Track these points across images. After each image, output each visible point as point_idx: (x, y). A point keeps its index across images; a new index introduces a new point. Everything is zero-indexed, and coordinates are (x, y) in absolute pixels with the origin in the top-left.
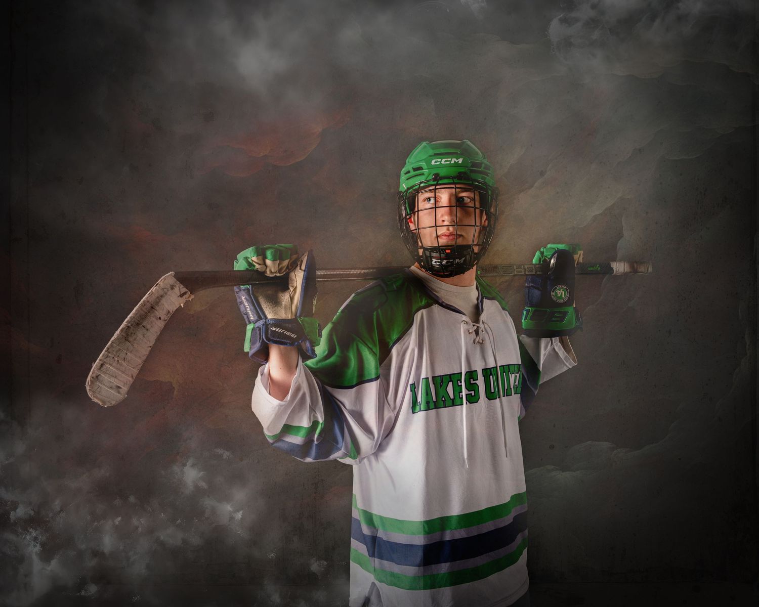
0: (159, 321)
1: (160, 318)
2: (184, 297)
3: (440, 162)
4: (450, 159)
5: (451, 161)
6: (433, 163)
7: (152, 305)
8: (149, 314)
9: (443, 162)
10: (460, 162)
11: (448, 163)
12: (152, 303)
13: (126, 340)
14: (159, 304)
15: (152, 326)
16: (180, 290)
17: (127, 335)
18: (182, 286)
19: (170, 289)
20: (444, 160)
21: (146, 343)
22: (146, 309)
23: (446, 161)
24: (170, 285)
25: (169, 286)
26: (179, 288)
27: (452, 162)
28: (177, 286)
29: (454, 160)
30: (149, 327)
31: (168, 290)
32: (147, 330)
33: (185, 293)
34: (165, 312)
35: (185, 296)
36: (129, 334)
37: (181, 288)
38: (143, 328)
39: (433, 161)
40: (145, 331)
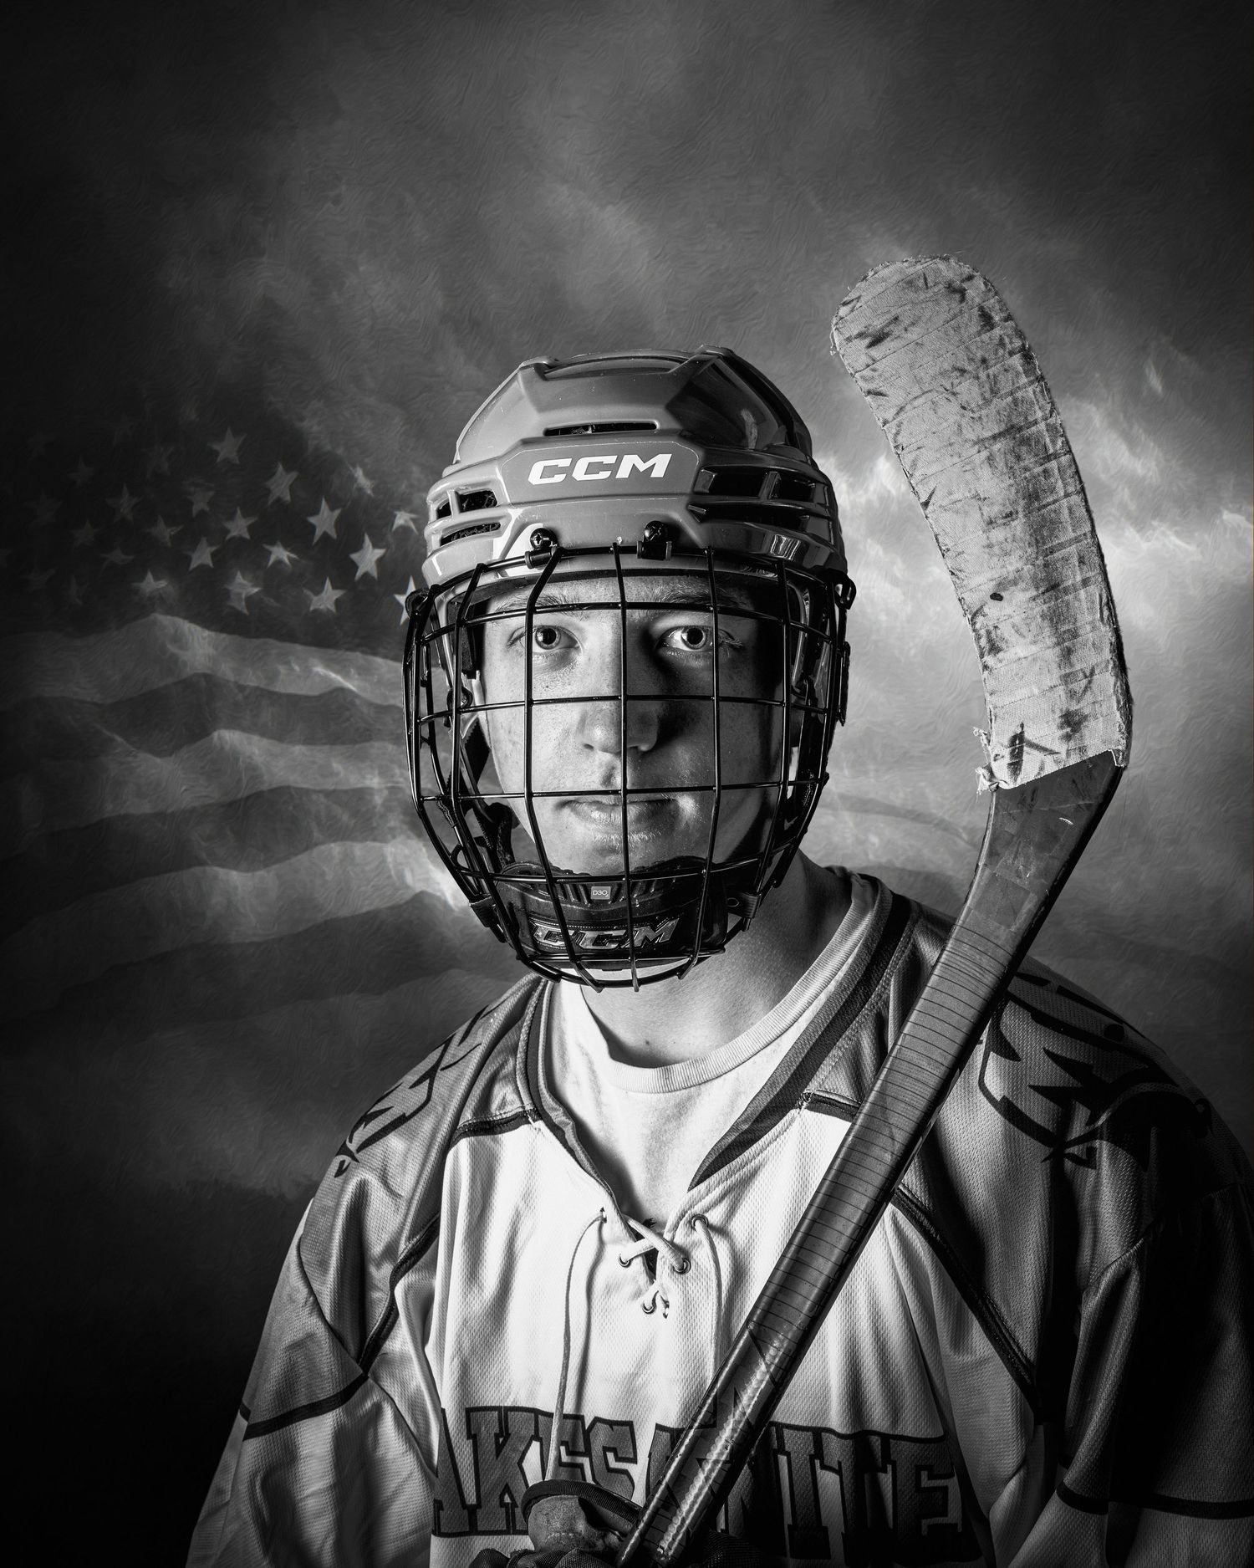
0: (990, 588)
1: (996, 597)
2: (1006, 752)
3: (568, 471)
4: (611, 459)
5: (614, 468)
6: (535, 477)
7: (1066, 591)
8: (1040, 562)
9: (579, 474)
10: (659, 472)
11: (604, 475)
12: (1070, 597)
13: (1011, 430)
14: (1046, 623)
15: (990, 546)
16: (1044, 749)
17: (1025, 441)
18: (1051, 768)
19: (1074, 707)
20: (583, 464)
21: (950, 493)
22: (1066, 560)
23: (592, 469)
24: (1085, 718)
25: (1086, 711)
26: (1052, 752)
27: (624, 472)
28: (1061, 748)
29: (630, 462)
30: (998, 534)
31: (1072, 695)
32: (991, 522)
33: (1016, 766)
34: (1006, 631)
35: (1007, 760)
36: (1024, 449)
37: (1049, 759)
38: (1008, 511)
39: (538, 467)
40: (994, 510)
